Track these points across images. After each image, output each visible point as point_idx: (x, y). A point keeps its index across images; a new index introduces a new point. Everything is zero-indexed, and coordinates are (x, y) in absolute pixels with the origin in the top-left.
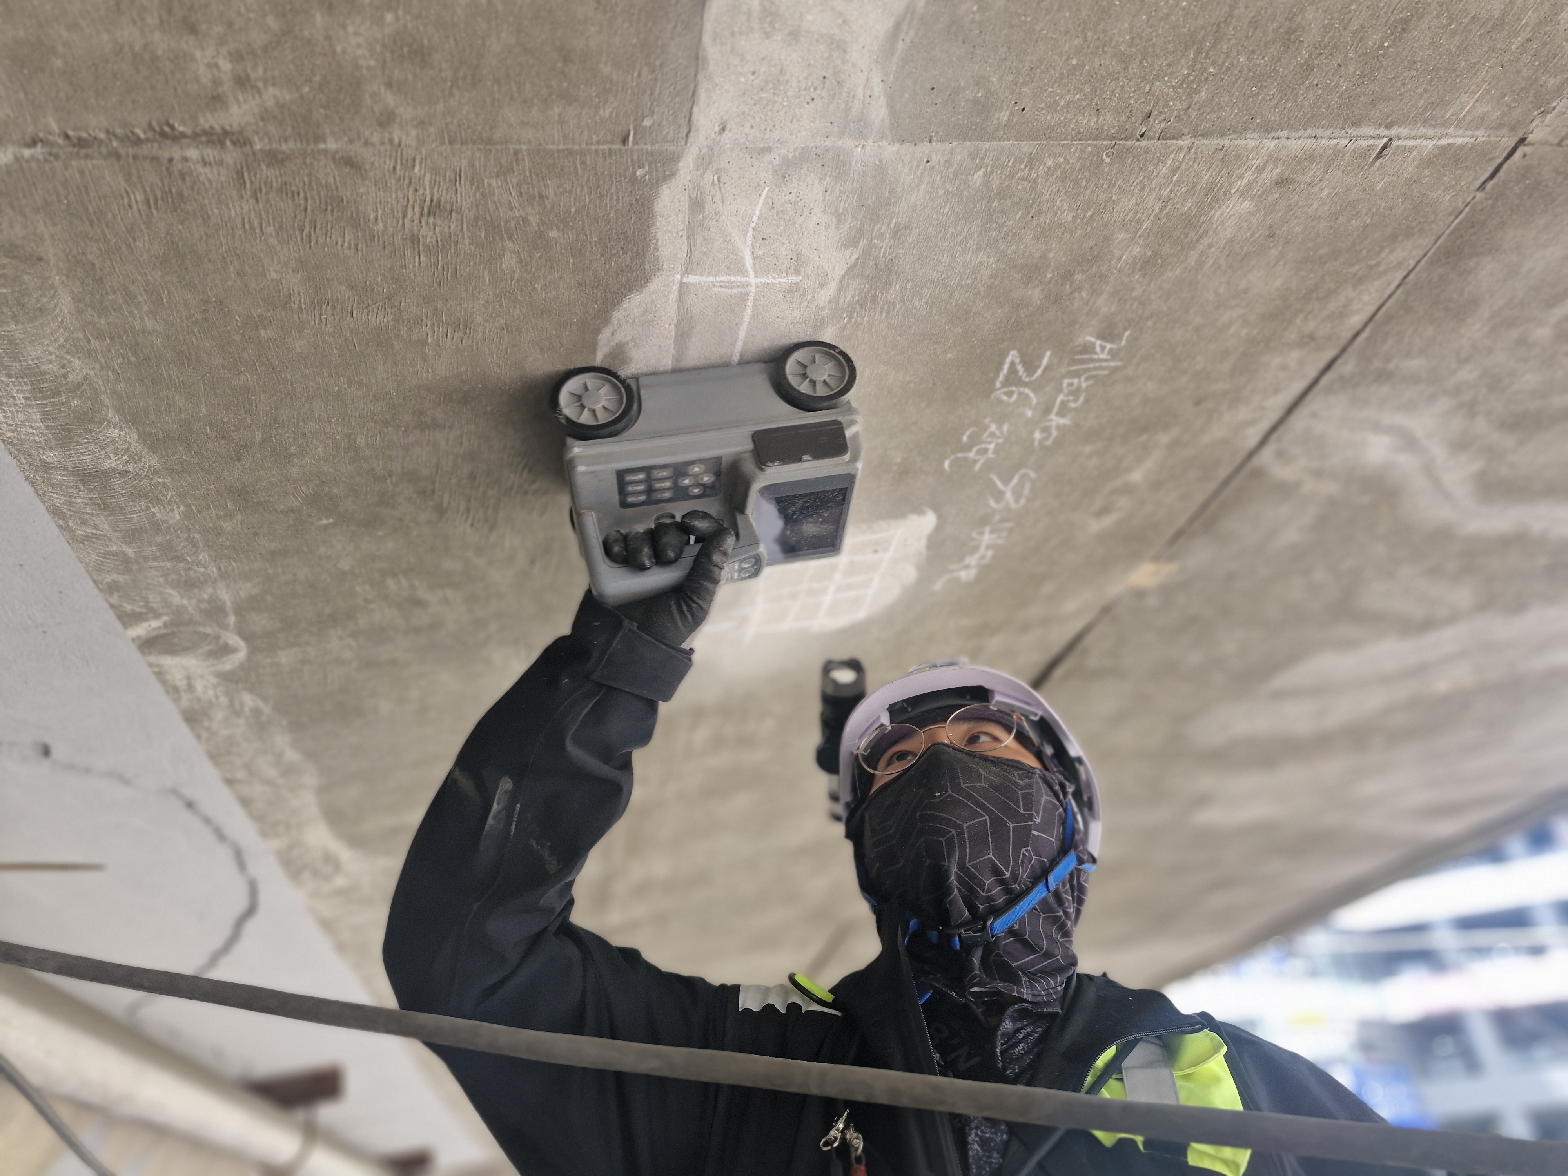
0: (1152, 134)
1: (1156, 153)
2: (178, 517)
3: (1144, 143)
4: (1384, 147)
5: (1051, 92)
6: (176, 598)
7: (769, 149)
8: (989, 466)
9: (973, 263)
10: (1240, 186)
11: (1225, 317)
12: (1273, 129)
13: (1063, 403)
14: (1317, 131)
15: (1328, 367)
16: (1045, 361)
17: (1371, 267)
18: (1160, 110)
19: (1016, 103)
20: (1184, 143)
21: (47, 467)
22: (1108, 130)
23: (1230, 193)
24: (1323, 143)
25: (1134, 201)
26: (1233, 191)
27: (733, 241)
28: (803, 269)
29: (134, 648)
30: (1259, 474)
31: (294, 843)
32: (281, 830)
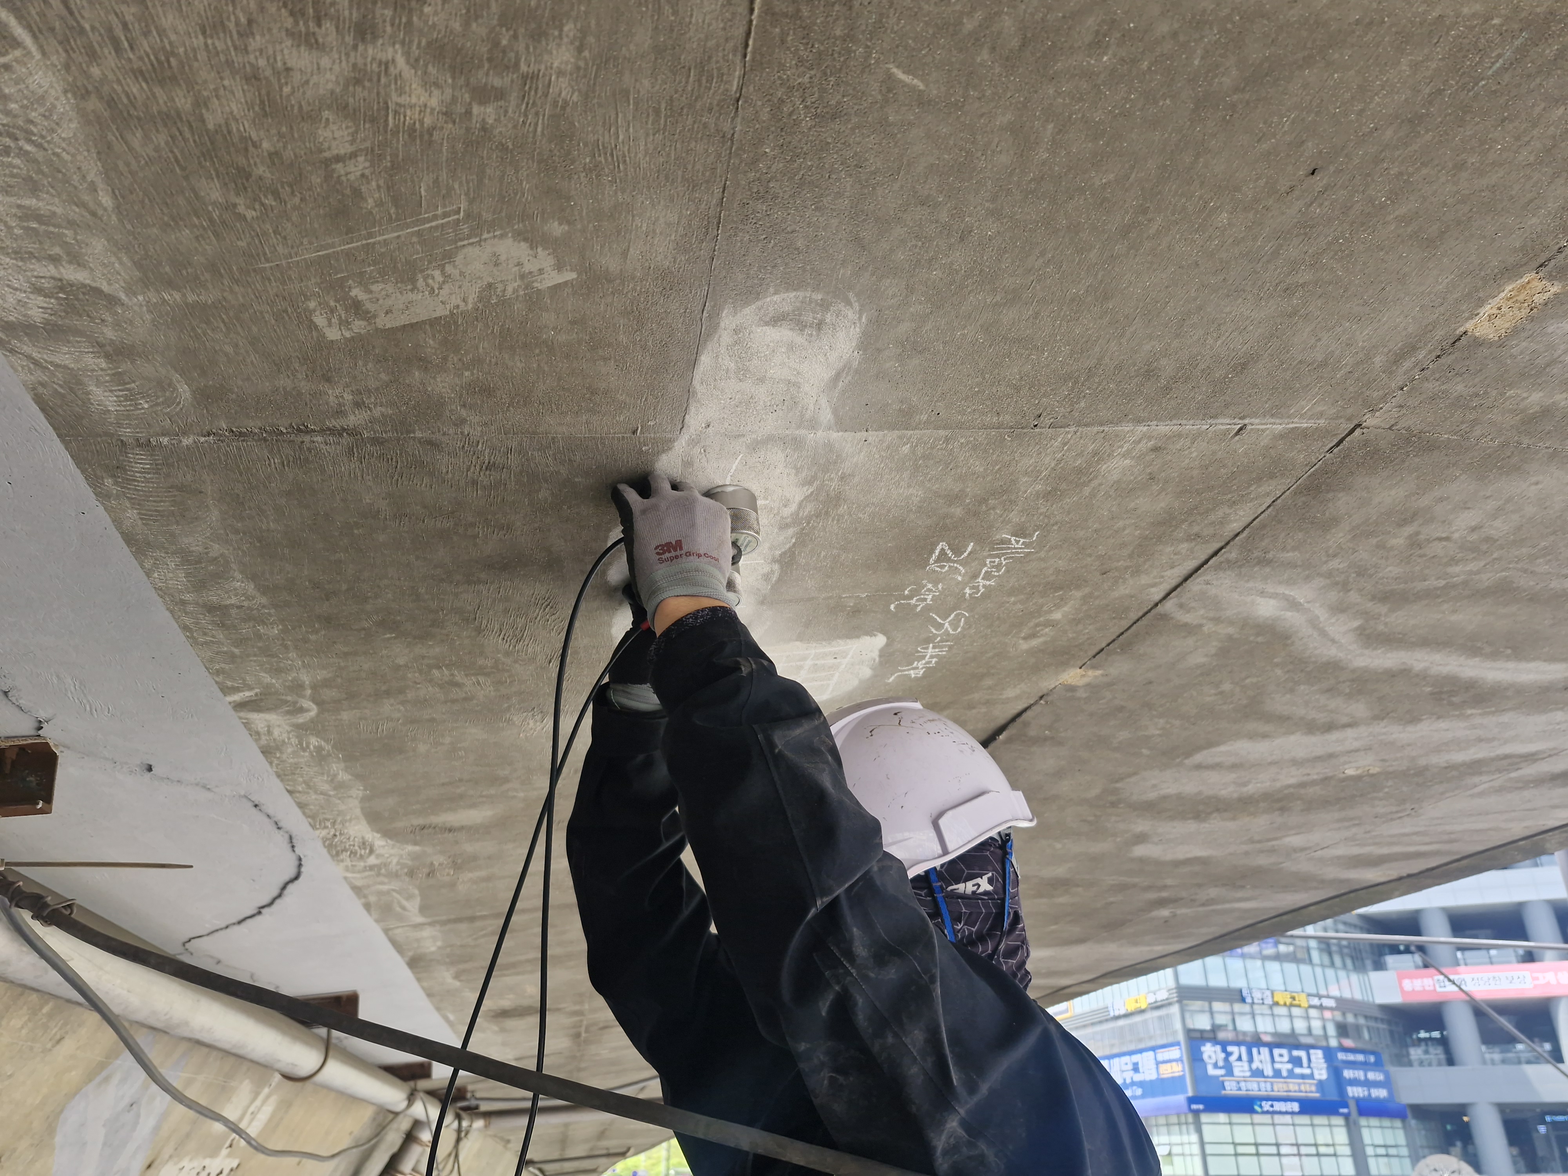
0: (1044, 425)
1: (1048, 435)
2: (276, 632)
3: (1037, 430)
4: (1241, 429)
5: (960, 405)
6: (267, 679)
7: (743, 436)
8: (927, 609)
9: (905, 495)
10: (1120, 452)
11: (1121, 524)
12: (1143, 421)
13: (986, 572)
14: (1181, 421)
15: (1216, 553)
16: (969, 549)
17: (1243, 495)
18: (1049, 412)
19: (933, 411)
20: (1071, 430)
21: (183, 603)
22: (1007, 424)
23: (1113, 455)
24: (1187, 427)
25: (1034, 461)
26: (1115, 454)
28: (770, 496)
29: (230, 707)
30: (1164, 617)
31: (338, 834)
32: (328, 824)
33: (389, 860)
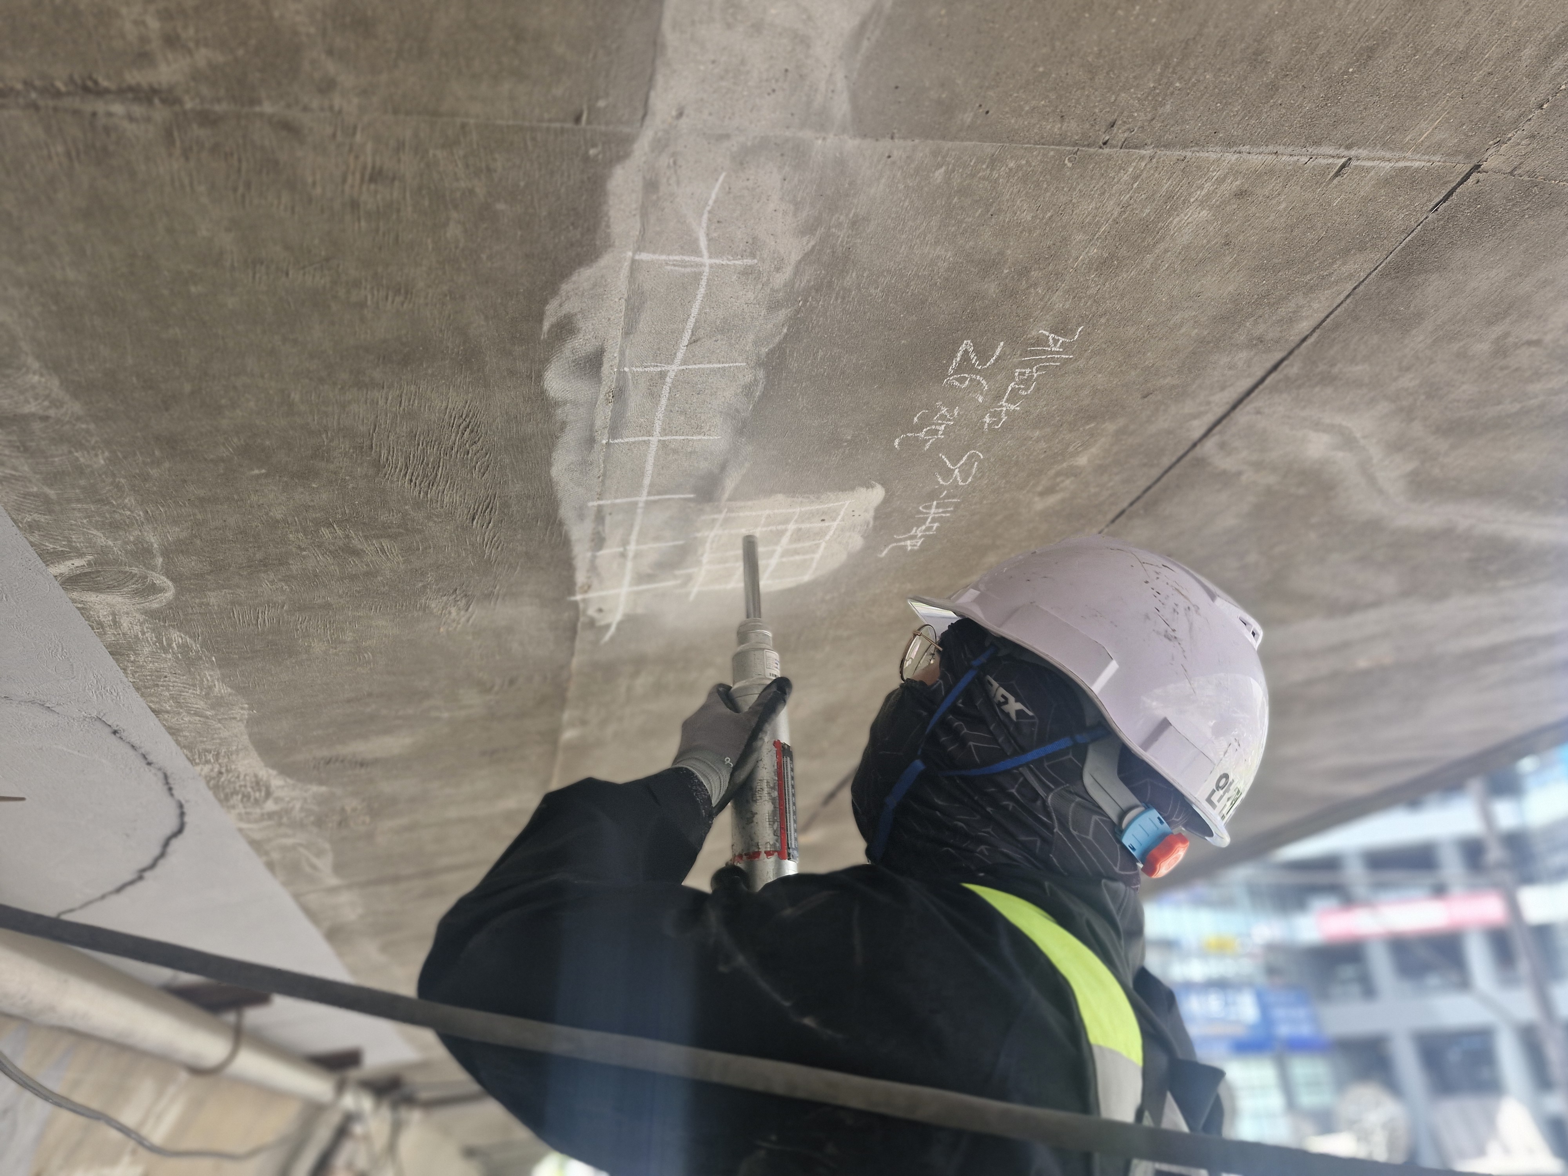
0: (1114, 142)
1: (1118, 161)
2: (102, 462)
3: (1106, 150)
4: (1343, 166)
5: (1017, 97)
6: (101, 539)
7: (727, 136)
8: (937, 447)
9: (931, 256)
10: (1199, 196)
12: (1234, 143)
13: (1013, 390)
14: (1278, 147)
15: (1275, 368)
16: (998, 351)
17: (1323, 278)
18: (1125, 119)
19: (980, 106)
20: (1147, 152)
22: (1071, 137)
23: (1189, 201)
24: (1283, 159)
25: (1094, 205)
26: (1192, 200)
27: (687, 222)
28: (758, 253)
29: (56, 584)
30: (1201, 463)
31: (223, 770)
32: (210, 757)
33: (291, 805)
